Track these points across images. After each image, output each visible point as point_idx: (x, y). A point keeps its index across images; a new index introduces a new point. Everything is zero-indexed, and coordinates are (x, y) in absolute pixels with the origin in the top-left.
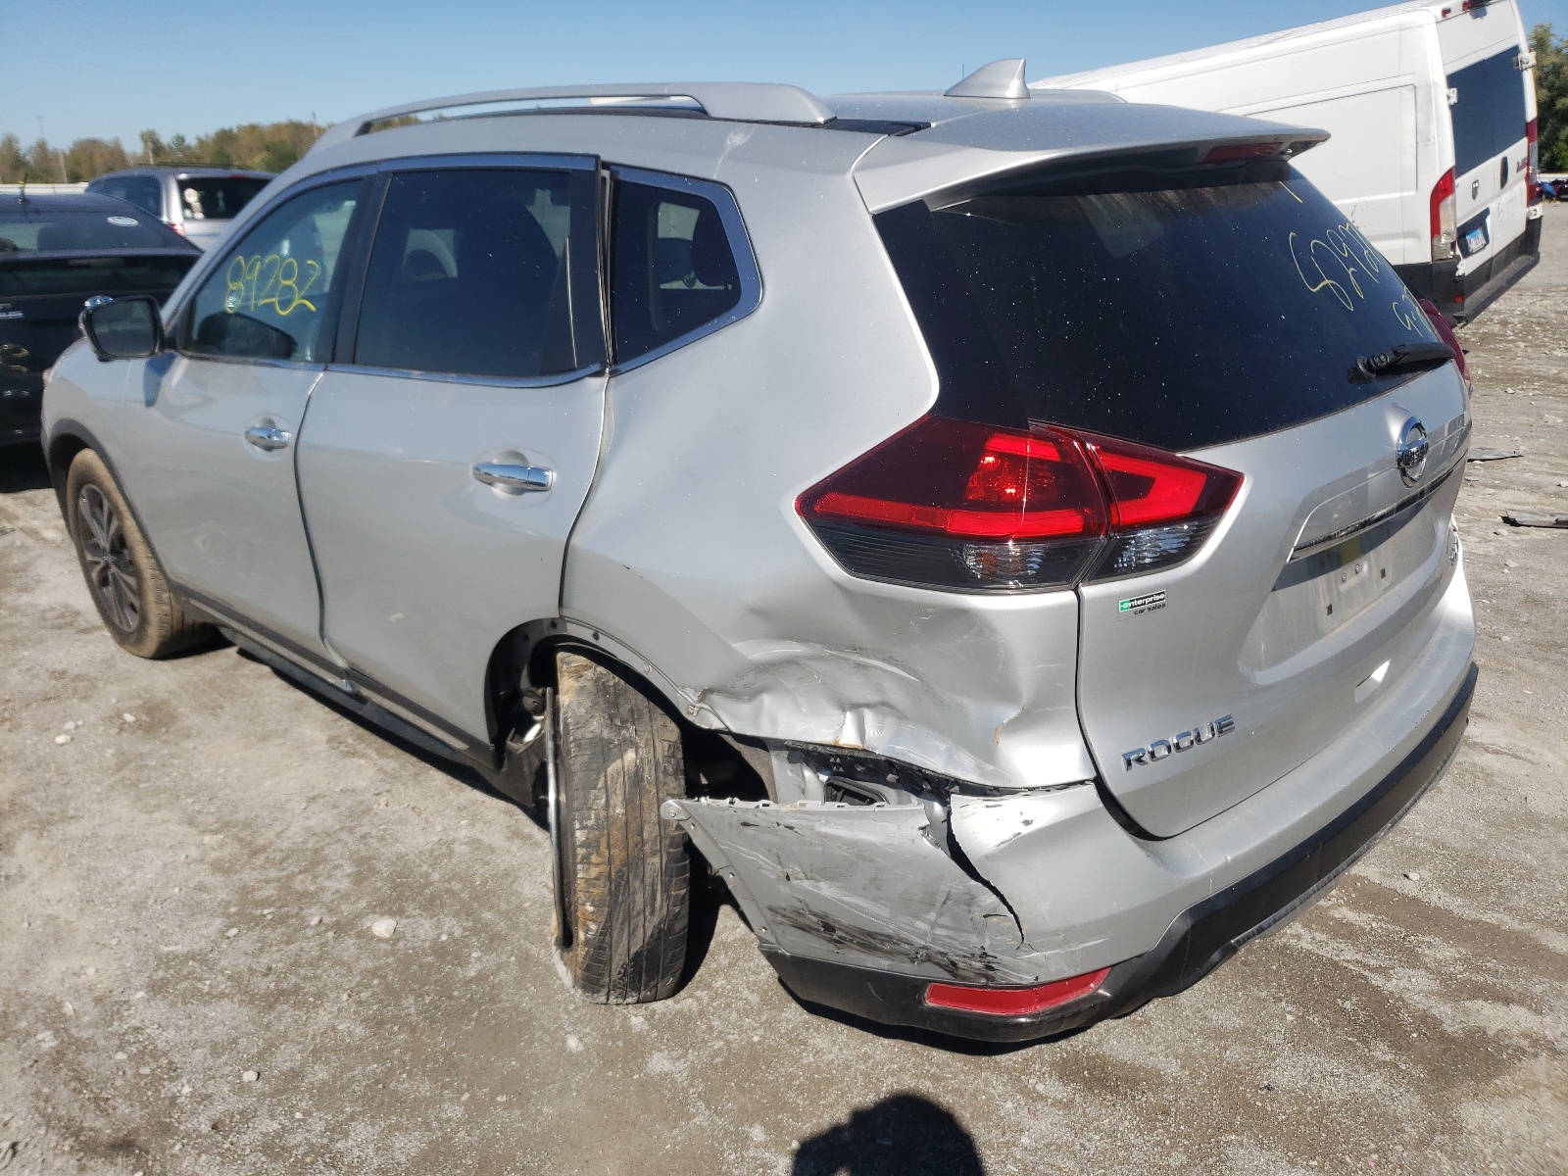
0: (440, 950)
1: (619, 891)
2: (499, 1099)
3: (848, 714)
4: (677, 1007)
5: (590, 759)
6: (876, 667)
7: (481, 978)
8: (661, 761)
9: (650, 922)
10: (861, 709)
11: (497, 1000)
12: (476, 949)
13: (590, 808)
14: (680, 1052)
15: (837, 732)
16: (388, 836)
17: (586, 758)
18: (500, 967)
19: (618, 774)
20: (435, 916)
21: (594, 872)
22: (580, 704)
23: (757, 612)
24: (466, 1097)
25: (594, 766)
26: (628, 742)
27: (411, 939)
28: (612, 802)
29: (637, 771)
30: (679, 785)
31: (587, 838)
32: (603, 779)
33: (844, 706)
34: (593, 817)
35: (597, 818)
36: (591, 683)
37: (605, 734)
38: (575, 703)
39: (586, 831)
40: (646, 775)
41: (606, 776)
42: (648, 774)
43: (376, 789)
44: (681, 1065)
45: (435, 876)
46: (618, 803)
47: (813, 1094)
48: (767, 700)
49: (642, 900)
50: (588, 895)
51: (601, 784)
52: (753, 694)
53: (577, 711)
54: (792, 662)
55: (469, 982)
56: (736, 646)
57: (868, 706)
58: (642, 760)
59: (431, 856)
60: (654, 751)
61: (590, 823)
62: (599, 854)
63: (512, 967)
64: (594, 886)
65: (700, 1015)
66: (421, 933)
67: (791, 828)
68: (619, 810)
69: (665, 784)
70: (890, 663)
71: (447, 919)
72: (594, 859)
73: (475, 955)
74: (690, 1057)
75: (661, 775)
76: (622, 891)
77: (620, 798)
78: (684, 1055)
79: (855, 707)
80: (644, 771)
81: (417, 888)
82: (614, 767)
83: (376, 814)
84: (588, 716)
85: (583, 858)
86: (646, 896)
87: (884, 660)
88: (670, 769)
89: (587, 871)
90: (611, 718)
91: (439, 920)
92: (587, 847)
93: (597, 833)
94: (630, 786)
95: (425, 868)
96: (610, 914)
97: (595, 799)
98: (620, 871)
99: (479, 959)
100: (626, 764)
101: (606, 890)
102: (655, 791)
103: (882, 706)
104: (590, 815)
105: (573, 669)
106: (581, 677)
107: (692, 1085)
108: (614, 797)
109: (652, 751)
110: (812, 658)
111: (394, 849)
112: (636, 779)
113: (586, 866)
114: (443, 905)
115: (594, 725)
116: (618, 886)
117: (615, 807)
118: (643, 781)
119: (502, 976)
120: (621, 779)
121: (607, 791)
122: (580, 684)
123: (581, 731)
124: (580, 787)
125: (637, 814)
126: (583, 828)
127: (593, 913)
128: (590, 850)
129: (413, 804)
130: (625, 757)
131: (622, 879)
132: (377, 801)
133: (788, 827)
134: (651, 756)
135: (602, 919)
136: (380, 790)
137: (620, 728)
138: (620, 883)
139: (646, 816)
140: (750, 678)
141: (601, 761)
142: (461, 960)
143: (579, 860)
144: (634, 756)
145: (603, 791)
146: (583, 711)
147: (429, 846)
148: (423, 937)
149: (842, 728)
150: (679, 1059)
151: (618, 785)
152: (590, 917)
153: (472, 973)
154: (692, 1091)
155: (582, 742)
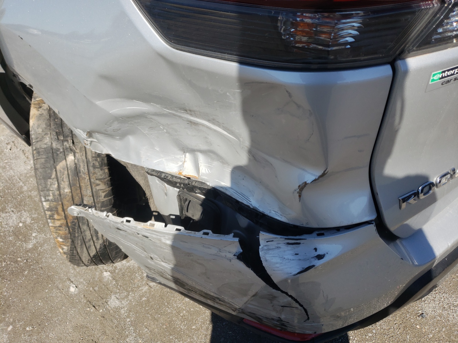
0: (17, 233)
1: (75, 231)
2: (28, 329)
3: (187, 154)
4: (128, 264)
5: (46, 161)
6: (203, 125)
7: (35, 248)
8: (90, 160)
9: (97, 243)
10: (196, 153)
11: (40, 262)
12: (35, 231)
13: (48, 190)
14: (125, 294)
15: (180, 166)
16: (7, 166)
17: (43, 160)
18: (45, 241)
19: (64, 169)
20: (20, 212)
21: (58, 223)
22: (39, 126)
23: (107, 78)
24: (10, 328)
25: (49, 165)
26: (69, 150)
27: (4, 226)
28: (62, 186)
29: (76, 167)
30: (104, 173)
31: (50, 206)
32: (54, 173)
33: (185, 149)
34: (51, 194)
35: (54, 195)
36: (46, 111)
37: (54, 145)
38: (36, 125)
39: (48, 202)
40: (82, 169)
41: (56, 171)
42: (83, 168)
43: (8, 141)
44: (125, 303)
45: (25, 188)
46: (66, 186)
47: (190, 321)
48: (131, 139)
49: (90, 235)
50: (57, 234)
51: (53, 176)
52: (123, 136)
53: (37, 130)
54: (141, 116)
55: (28, 251)
56: (98, 103)
57: (201, 151)
58: (78, 160)
59: (25, 177)
60: (86, 154)
61: (51, 198)
62: (58, 214)
63: (51, 241)
64: (60, 230)
65: (138, 270)
66: (10, 222)
67: (147, 237)
68: (67, 190)
69: (95, 173)
70: (214, 123)
71: (25, 213)
72: (56, 217)
73: (34, 235)
74: (130, 298)
75: (91, 169)
76: (76, 231)
77: (67, 183)
78: (127, 297)
79: (193, 151)
80: (80, 166)
81: (15, 195)
82: (61, 166)
83: (5, 154)
84: (43, 134)
85: (50, 216)
86: (92, 232)
87: (209, 121)
88: (97, 164)
89: (54, 223)
90: (58, 134)
91: (21, 214)
92: (51, 211)
93: (55, 203)
94: (72, 177)
95: (21, 184)
96: (73, 242)
97: (51, 185)
98: (73, 222)
99: (35, 237)
100: (68, 163)
101: (67, 232)
102: (88, 178)
103: (209, 153)
104: (49, 194)
105: (36, 102)
106: (40, 107)
107: (128, 317)
108: (62, 183)
109: (84, 154)
110: (156, 114)
111: (9, 173)
112: (76, 171)
113: (52, 221)
114: (25, 204)
115: (47, 140)
116: (74, 229)
117: (64, 188)
118: (80, 173)
119: (46, 246)
120: (66, 172)
121: (58, 181)
122: (39, 112)
123: (39, 143)
124: (41, 178)
125: (79, 191)
126: (47, 201)
127: (63, 242)
128: (53, 212)
129: (23, 149)
130: (67, 159)
131: (75, 226)
132: (6, 147)
133: (144, 236)
134: (84, 158)
135: (69, 244)
136: (9, 141)
137: (63, 141)
138: (75, 228)
139: (84, 193)
140: (116, 125)
141: (52, 162)
142: (26, 239)
143: (48, 217)
144: (73, 158)
145: (55, 180)
146: (40, 130)
147: (26, 171)
148: (11, 224)
149: (183, 164)
150: (123, 299)
151: (64, 176)
152: (62, 243)
153: (30, 246)
154: (128, 320)
155: (40, 150)
